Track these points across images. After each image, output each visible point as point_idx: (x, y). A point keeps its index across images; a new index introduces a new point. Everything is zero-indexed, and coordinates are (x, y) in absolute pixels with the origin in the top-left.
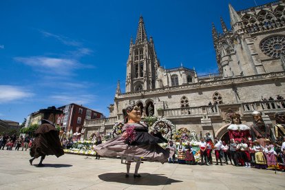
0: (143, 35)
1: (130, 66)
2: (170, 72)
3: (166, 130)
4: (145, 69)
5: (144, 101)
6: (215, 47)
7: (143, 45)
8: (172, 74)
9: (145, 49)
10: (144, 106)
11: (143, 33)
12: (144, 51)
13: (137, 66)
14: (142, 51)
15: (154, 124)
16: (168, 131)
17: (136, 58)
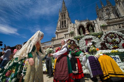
0: (65, 8)
3: (117, 40)
5: (84, 24)
6: (98, 14)
7: (65, 13)
9: (67, 14)
10: (85, 26)
11: (65, 7)
13: (63, 22)
14: (65, 16)
15: (103, 36)
16: (121, 40)
17: (62, 19)
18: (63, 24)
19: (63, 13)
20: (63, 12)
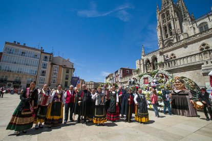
1: (159, 30)
2: (196, 22)
3: (164, 80)
4: (173, 28)
5: (150, 58)
7: (168, 8)
8: (198, 23)
9: (171, 10)
10: (151, 62)
12: (170, 12)
13: (166, 27)
14: (168, 13)
16: (166, 80)
17: (164, 22)
18: (166, 31)
19: (164, 10)
20: (164, 8)
